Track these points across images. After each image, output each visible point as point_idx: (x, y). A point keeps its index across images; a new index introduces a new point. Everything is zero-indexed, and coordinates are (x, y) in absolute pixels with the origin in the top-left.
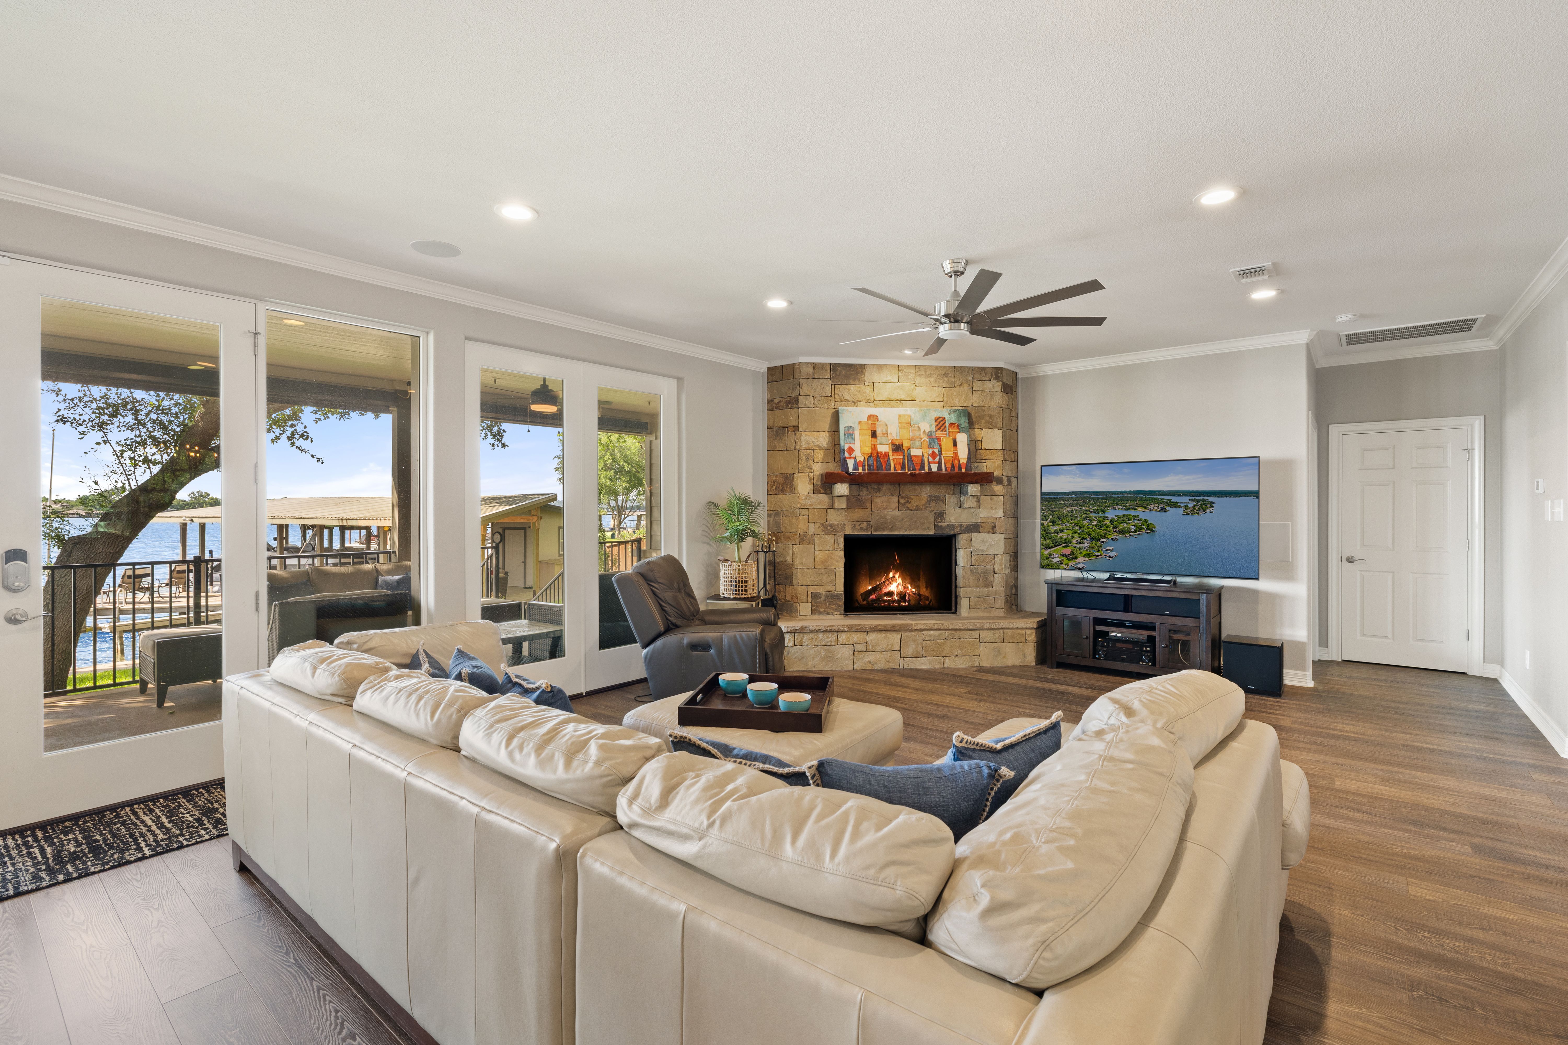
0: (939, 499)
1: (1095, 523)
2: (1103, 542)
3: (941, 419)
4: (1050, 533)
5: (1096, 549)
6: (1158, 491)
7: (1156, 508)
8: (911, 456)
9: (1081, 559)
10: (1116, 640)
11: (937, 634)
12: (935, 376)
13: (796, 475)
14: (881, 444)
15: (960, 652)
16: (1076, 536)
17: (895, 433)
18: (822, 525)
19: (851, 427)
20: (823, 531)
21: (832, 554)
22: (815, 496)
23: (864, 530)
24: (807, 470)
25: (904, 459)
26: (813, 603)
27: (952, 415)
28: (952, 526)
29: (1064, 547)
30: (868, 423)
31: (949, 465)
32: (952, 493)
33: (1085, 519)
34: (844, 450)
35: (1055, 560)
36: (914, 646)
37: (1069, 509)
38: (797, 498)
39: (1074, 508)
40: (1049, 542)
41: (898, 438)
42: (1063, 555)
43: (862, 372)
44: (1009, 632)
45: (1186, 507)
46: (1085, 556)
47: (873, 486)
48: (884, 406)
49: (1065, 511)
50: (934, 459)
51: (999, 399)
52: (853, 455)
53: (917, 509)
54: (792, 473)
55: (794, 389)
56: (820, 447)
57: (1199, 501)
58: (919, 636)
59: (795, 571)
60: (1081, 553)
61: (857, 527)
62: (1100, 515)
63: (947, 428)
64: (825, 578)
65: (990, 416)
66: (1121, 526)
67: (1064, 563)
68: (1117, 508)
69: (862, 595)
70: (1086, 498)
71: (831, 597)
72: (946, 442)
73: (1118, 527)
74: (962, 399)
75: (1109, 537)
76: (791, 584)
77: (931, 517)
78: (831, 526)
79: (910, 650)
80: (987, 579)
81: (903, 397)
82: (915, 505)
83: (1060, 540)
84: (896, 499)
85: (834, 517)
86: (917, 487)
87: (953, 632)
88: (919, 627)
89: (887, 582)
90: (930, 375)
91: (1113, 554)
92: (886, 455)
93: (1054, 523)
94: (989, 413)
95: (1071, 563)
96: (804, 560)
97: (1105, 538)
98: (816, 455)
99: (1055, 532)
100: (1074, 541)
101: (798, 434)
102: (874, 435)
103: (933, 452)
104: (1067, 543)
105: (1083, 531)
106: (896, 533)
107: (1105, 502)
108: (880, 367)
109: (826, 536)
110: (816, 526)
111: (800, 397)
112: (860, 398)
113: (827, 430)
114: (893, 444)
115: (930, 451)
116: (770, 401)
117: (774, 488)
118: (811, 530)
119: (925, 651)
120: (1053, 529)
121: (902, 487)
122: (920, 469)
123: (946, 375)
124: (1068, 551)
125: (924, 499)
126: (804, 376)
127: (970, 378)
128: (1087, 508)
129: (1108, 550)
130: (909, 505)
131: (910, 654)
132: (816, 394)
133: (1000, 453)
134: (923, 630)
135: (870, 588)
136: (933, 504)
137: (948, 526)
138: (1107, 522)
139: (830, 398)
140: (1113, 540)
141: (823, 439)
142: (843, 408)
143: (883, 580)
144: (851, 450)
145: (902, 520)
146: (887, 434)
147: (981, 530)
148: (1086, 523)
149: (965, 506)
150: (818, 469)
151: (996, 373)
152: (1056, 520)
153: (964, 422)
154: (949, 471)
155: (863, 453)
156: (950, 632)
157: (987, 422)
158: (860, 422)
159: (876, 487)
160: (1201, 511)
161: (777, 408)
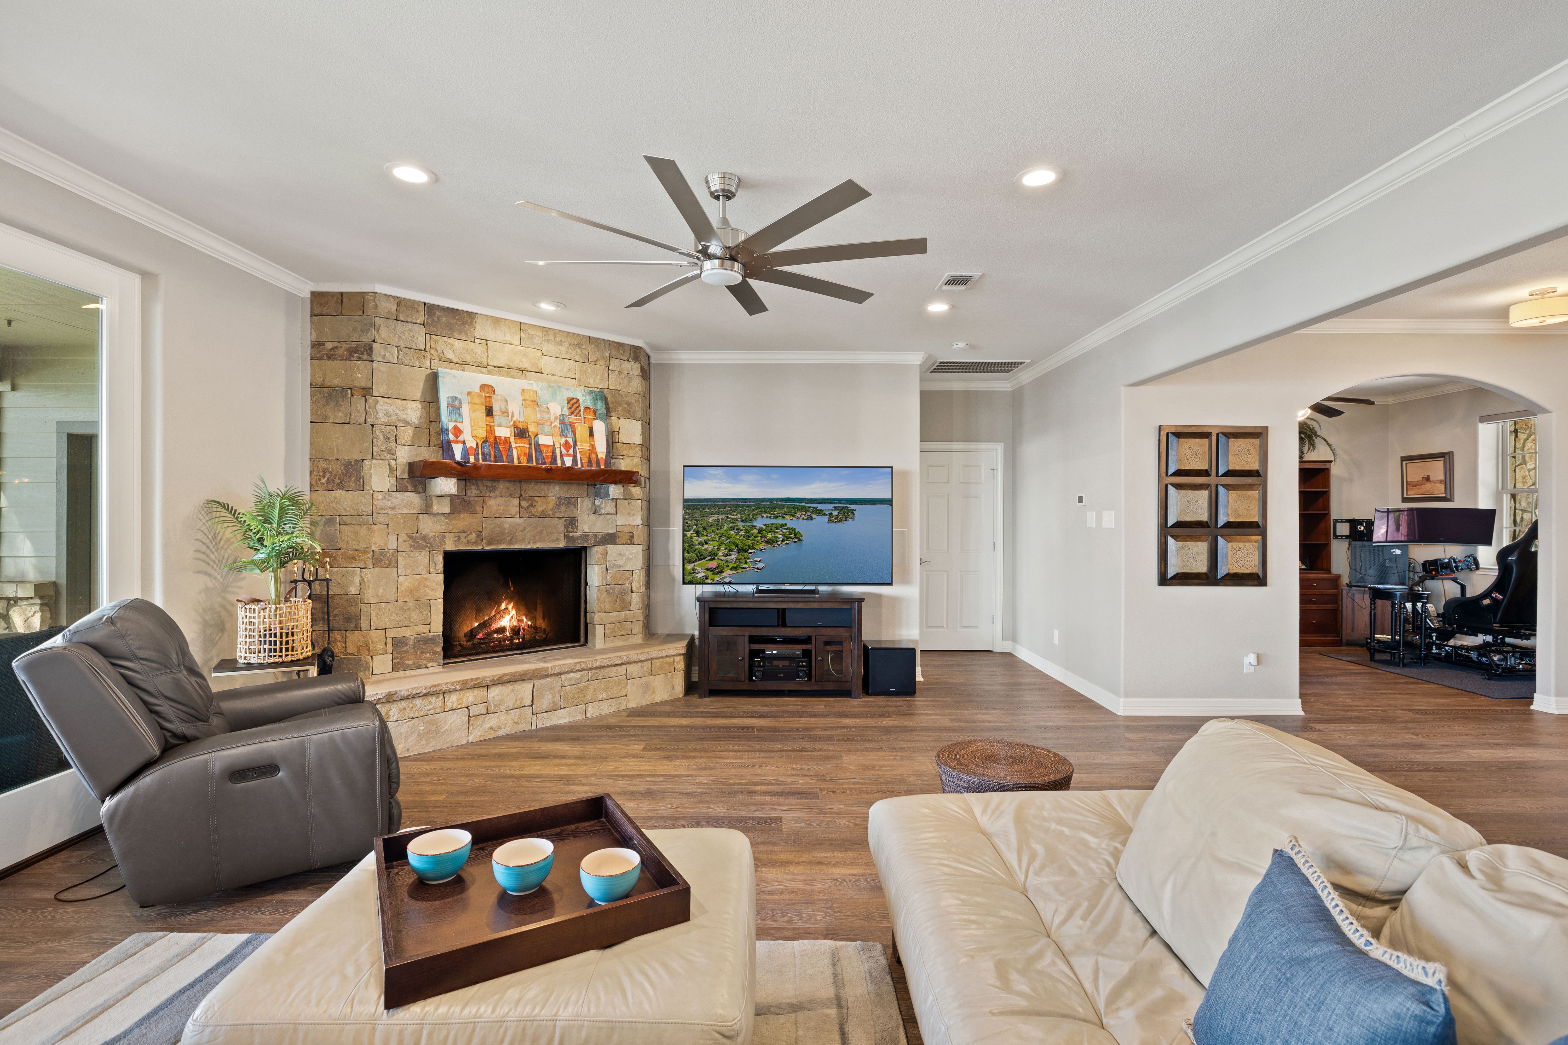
0: (570, 502)
1: (743, 533)
2: (750, 553)
3: (574, 401)
4: (694, 545)
5: (743, 561)
6: (805, 499)
7: (803, 516)
8: (539, 445)
9: (728, 572)
10: (773, 657)
11: (578, 676)
12: (566, 345)
13: (367, 463)
14: (500, 425)
15: (605, 695)
16: (722, 548)
17: (518, 412)
18: (410, 537)
19: (456, 398)
20: (411, 546)
21: (426, 579)
22: (398, 494)
23: (473, 543)
24: (389, 456)
25: (530, 448)
26: (395, 655)
27: (587, 397)
28: (585, 536)
29: (709, 560)
30: (481, 396)
31: (586, 459)
32: (585, 495)
33: (732, 528)
34: (447, 430)
35: (699, 576)
36: (550, 697)
37: (716, 517)
38: (369, 497)
39: (721, 517)
40: (692, 555)
41: (522, 420)
42: (708, 570)
43: (471, 323)
44: (657, 663)
45: (830, 515)
46: (732, 569)
47: (485, 482)
48: (500, 374)
49: (710, 520)
50: (568, 451)
51: (637, 384)
52: (461, 438)
53: (543, 515)
54: (359, 457)
55: (364, 331)
56: (407, 424)
57: (842, 508)
58: (555, 682)
59: (364, 608)
60: (727, 566)
61: (463, 540)
62: (748, 524)
63: (582, 413)
64: (415, 615)
65: (629, 404)
66: (769, 535)
67: (710, 578)
68: (765, 516)
69: (465, 635)
70: (733, 505)
71: (424, 641)
72: (581, 431)
73: (766, 537)
74: (598, 380)
75: (757, 547)
76: (357, 627)
77: (561, 525)
78: (424, 538)
79: (545, 702)
80: (624, 600)
81: (526, 366)
82: (541, 509)
83: (705, 553)
84: (516, 501)
85: (428, 525)
86: (543, 486)
87: (597, 671)
88: (556, 671)
89: (498, 616)
90: (560, 343)
91: (760, 565)
92: (507, 441)
93: (698, 533)
94: (627, 399)
95: (717, 578)
96: (381, 590)
97: (753, 548)
98: (401, 434)
99: (699, 544)
100: (720, 554)
101: (371, 400)
102: (489, 412)
103: (567, 442)
104: (713, 555)
105: (730, 542)
106: (516, 547)
107: (753, 510)
108: (496, 321)
109: (417, 554)
110: (400, 540)
111: (375, 345)
112: (468, 359)
113: (418, 399)
114: (515, 427)
115: (563, 440)
116: (316, 345)
117: (324, 480)
118: (393, 545)
119: (564, 700)
120: (697, 540)
121: (524, 486)
122: (551, 463)
123: (579, 345)
124: (713, 564)
125: (552, 502)
126: (383, 314)
127: (607, 354)
128: (734, 517)
129: (756, 561)
130: (533, 510)
131: (545, 708)
132: (402, 344)
133: (638, 449)
134: (560, 674)
135: (476, 624)
136: (563, 508)
137: (581, 536)
138: (755, 531)
139: (423, 353)
140: (761, 550)
141: (413, 412)
142: (444, 370)
143: (493, 613)
144: (458, 431)
145: (525, 529)
146: (507, 413)
147: (618, 541)
148: (733, 533)
149: (603, 511)
150: (404, 455)
151: (635, 353)
152: (701, 530)
153: (601, 407)
154: (585, 467)
155: (475, 437)
156: (594, 671)
157: (624, 410)
158: (469, 393)
159: (489, 484)
160: (844, 519)
161: (330, 357)
